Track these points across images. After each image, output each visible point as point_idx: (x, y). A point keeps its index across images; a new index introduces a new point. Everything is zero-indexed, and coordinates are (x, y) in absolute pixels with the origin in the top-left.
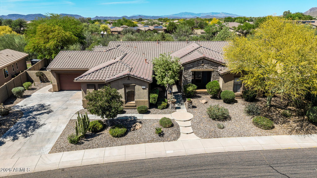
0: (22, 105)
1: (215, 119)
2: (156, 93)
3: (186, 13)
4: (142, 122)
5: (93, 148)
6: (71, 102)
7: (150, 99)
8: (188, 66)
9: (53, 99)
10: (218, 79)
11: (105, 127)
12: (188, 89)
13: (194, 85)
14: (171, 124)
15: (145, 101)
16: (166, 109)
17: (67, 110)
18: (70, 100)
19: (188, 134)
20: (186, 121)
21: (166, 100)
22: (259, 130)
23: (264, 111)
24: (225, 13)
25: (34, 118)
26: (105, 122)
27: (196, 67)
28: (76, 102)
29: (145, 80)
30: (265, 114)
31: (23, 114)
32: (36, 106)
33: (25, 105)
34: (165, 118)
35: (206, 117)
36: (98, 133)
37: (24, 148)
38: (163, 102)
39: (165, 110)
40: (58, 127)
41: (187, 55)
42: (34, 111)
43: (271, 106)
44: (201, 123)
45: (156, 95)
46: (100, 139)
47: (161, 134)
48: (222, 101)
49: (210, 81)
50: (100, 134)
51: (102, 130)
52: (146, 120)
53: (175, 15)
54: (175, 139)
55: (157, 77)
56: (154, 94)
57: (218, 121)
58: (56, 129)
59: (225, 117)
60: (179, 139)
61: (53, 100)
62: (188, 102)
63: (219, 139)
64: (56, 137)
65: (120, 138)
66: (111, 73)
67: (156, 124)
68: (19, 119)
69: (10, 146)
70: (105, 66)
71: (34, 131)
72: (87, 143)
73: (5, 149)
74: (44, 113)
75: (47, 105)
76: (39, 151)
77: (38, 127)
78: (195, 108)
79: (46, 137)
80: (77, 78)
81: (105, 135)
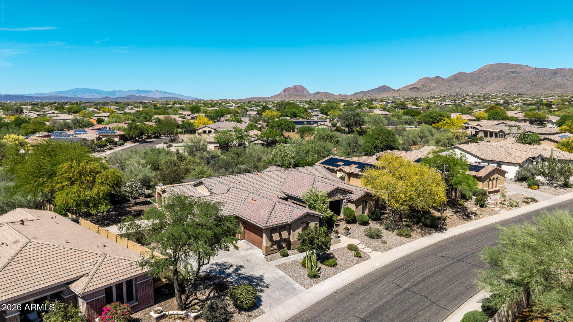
3: (85, 90)
5: (329, 277)
6: (238, 255)
17: (252, 261)
19: (371, 252)
22: (406, 239)
24: (161, 91)
27: (332, 197)
46: (325, 270)
47: (360, 256)
58: (277, 275)
66: (285, 215)
67: (347, 251)
68: (228, 279)
69: (268, 296)
70: (272, 209)
71: (264, 282)
72: (321, 275)
73: (269, 298)
74: (237, 268)
75: (221, 263)
76: (297, 290)
77: (261, 279)
78: (350, 234)
79: (281, 282)
80: (264, 225)
81: (323, 267)
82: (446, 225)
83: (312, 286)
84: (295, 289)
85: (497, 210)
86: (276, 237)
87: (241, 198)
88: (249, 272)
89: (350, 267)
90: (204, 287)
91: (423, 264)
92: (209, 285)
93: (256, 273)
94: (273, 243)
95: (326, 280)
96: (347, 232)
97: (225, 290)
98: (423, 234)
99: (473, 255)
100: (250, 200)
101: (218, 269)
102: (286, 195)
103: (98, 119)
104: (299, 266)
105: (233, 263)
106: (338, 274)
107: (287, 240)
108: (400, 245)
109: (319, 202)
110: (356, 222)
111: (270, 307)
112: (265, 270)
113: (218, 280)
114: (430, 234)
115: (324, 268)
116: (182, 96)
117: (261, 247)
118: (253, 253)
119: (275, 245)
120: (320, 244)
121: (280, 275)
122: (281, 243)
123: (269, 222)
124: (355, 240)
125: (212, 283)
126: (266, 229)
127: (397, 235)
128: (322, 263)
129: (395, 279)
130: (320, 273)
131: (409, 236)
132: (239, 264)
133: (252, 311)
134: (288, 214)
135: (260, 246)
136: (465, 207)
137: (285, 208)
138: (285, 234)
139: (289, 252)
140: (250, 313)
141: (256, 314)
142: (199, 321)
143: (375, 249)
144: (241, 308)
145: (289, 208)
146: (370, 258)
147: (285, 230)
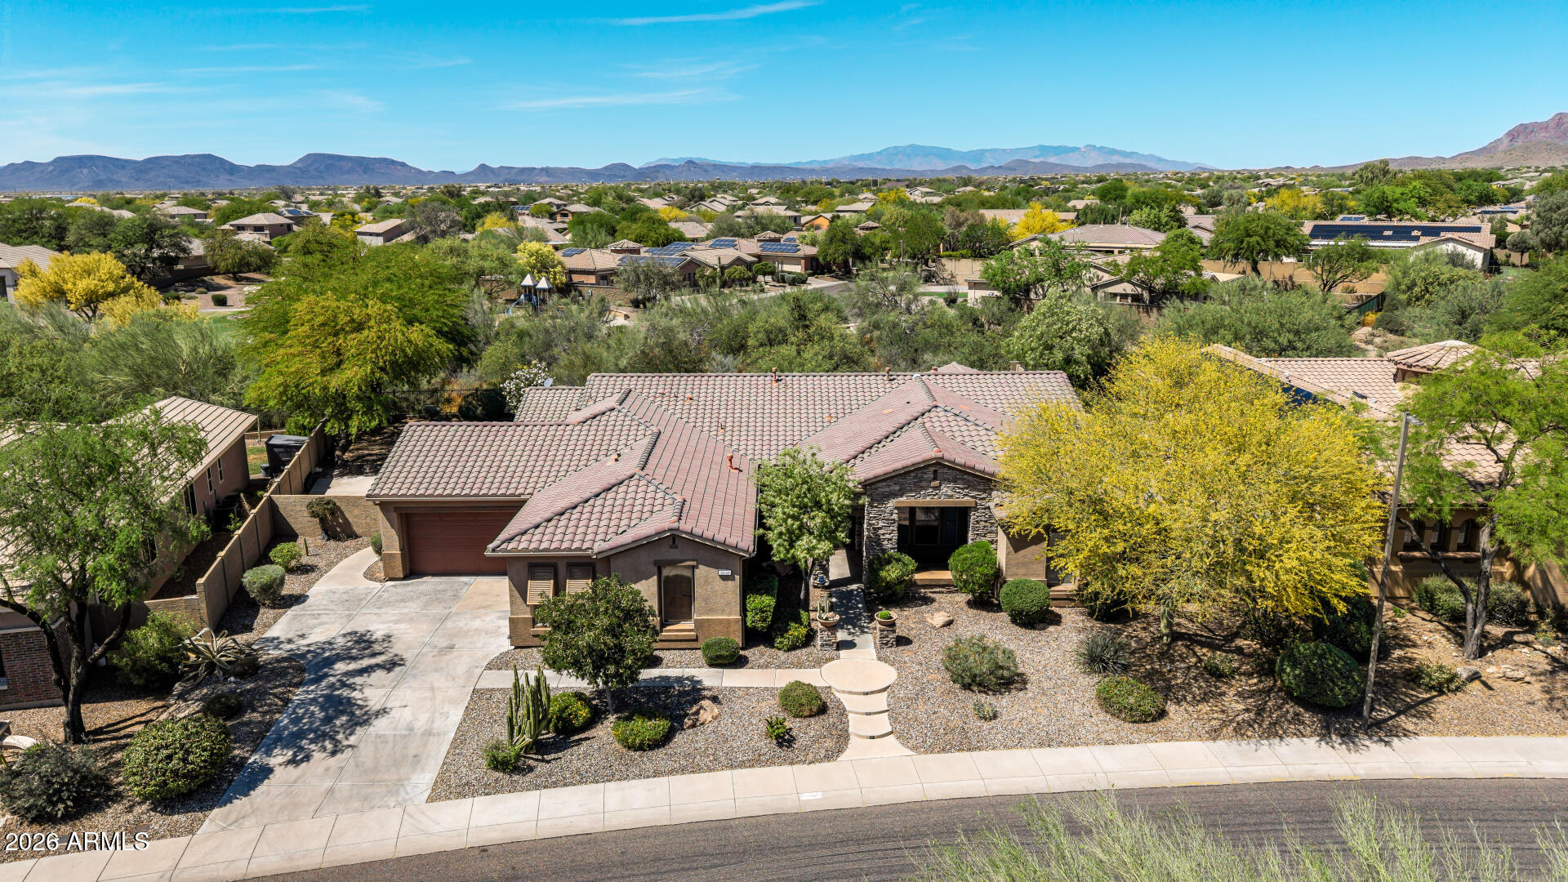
0: (289, 636)
1: (970, 685)
2: (768, 592)
3: (915, 151)
4: (720, 697)
5: (565, 785)
6: (461, 623)
7: (749, 614)
8: (883, 488)
9: (392, 613)
10: (994, 535)
11: (596, 717)
12: (883, 574)
13: (906, 558)
14: (818, 705)
15: (728, 620)
16: (804, 650)
17: (455, 653)
18: (457, 614)
19: (873, 738)
20: (872, 693)
21: (804, 614)
22: (1112, 726)
23: (1149, 655)
24: (1102, 148)
25: (344, 685)
26: (594, 699)
27: (911, 491)
28: (477, 623)
29: (732, 547)
30: (1148, 667)
31: (302, 670)
32: (341, 641)
33: (303, 636)
34: (798, 683)
35: (938, 678)
36: (576, 737)
37: (344, 785)
38: (793, 624)
39: (798, 651)
40: (437, 715)
41: (883, 443)
42: (338, 658)
43: (1176, 637)
44: (920, 702)
45: (768, 601)
46: (586, 755)
47: (785, 741)
48: (1004, 616)
49: (966, 542)
50: (581, 740)
51: (590, 724)
52: (732, 690)
53: (862, 157)
54: (831, 756)
55: (770, 535)
56: (761, 595)
57: (980, 692)
58: (433, 721)
59: (1006, 680)
60: (843, 757)
61: (394, 615)
62: (880, 623)
63: (975, 754)
64: (441, 749)
65: (650, 753)
70: (591, 495)
72: (541, 768)
73: (283, 790)
74: (376, 665)
76: (395, 793)
79: (405, 748)
80: (495, 545)
81: (600, 741)
83: (460, 795)
84: (396, 788)
95: (534, 793)
103: (833, 217)
111: (234, 822)
116: (1160, 160)
121: (437, 724)
124: (888, 671)
127: (1098, 699)
133: (174, 812)
137: (638, 501)
143: (904, 729)
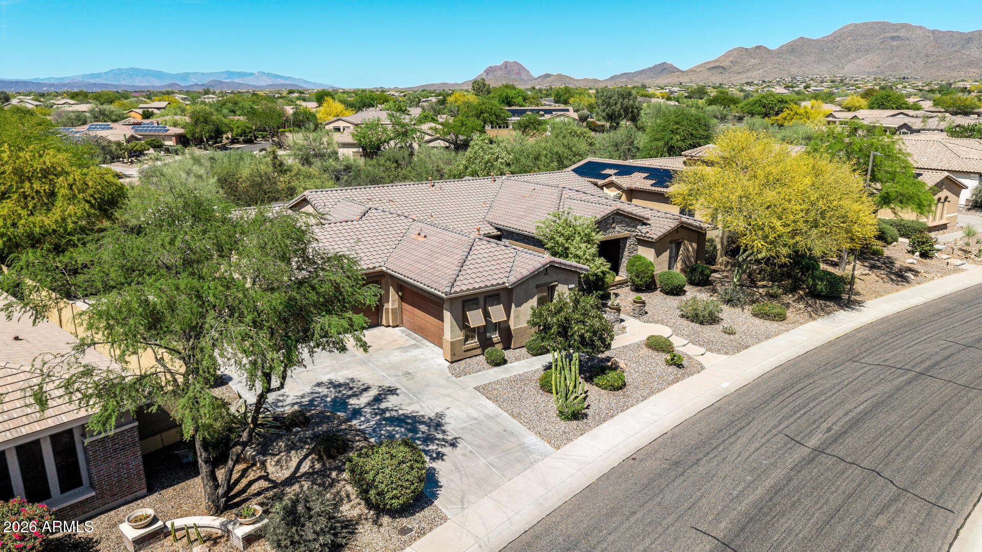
3: (134, 72)
6: (384, 360)
10: (636, 252)
17: (417, 375)
19: (703, 354)
24: (269, 74)
25: (382, 410)
31: (330, 412)
32: (322, 390)
34: (655, 337)
37: (491, 459)
40: (476, 407)
42: (342, 399)
47: (680, 365)
48: (659, 293)
53: (93, 76)
57: (709, 324)
58: (480, 411)
60: (706, 366)
64: (512, 422)
66: (497, 267)
67: (646, 351)
68: (354, 422)
69: (457, 468)
70: (466, 254)
71: (444, 432)
72: (590, 412)
73: (458, 475)
74: (380, 395)
75: (342, 381)
76: (531, 452)
77: (437, 424)
78: (646, 313)
79: (490, 429)
80: (448, 289)
81: (594, 391)
82: (858, 294)
83: (569, 440)
84: (526, 450)
85: (958, 264)
86: (476, 318)
87: (393, 232)
88: (409, 404)
89: (659, 391)
90: (287, 445)
91: (838, 384)
92: (300, 440)
93: (426, 408)
94: (470, 333)
95: (605, 425)
96: (641, 310)
97: (341, 454)
98: (813, 315)
99: (950, 360)
100: (414, 236)
101: (332, 394)
102: (497, 229)
103: (144, 112)
104: (533, 389)
105: (371, 383)
106: (631, 409)
107: (502, 326)
108: (768, 338)
109: (578, 239)
110: (655, 289)
111: (462, 502)
112: (449, 399)
113: (325, 427)
114: (828, 314)
115: (597, 397)
116: (307, 82)
117: (439, 343)
118: (422, 357)
119: (473, 337)
120: (587, 335)
121: (486, 412)
122: (488, 335)
123: (458, 283)
124: (659, 326)
125: (309, 433)
126: (452, 300)
127: (756, 315)
128: (589, 379)
129: (780, 423)
130: (588, 407)
131: (781, 317)
132: (386, 384)
133: (413, 514)
134: (504, 265)
135: (438, 341)
136: (888, 258)
137: (496, 253)
138: (497, 313)
139: (507, 354)
140: (404, 522)
141: (423, 525)
142: (258, 549)
143: (712, 347)
144: (380, 509)
145: (508, 252)
146: (703, 368)
147: (499, 303)
